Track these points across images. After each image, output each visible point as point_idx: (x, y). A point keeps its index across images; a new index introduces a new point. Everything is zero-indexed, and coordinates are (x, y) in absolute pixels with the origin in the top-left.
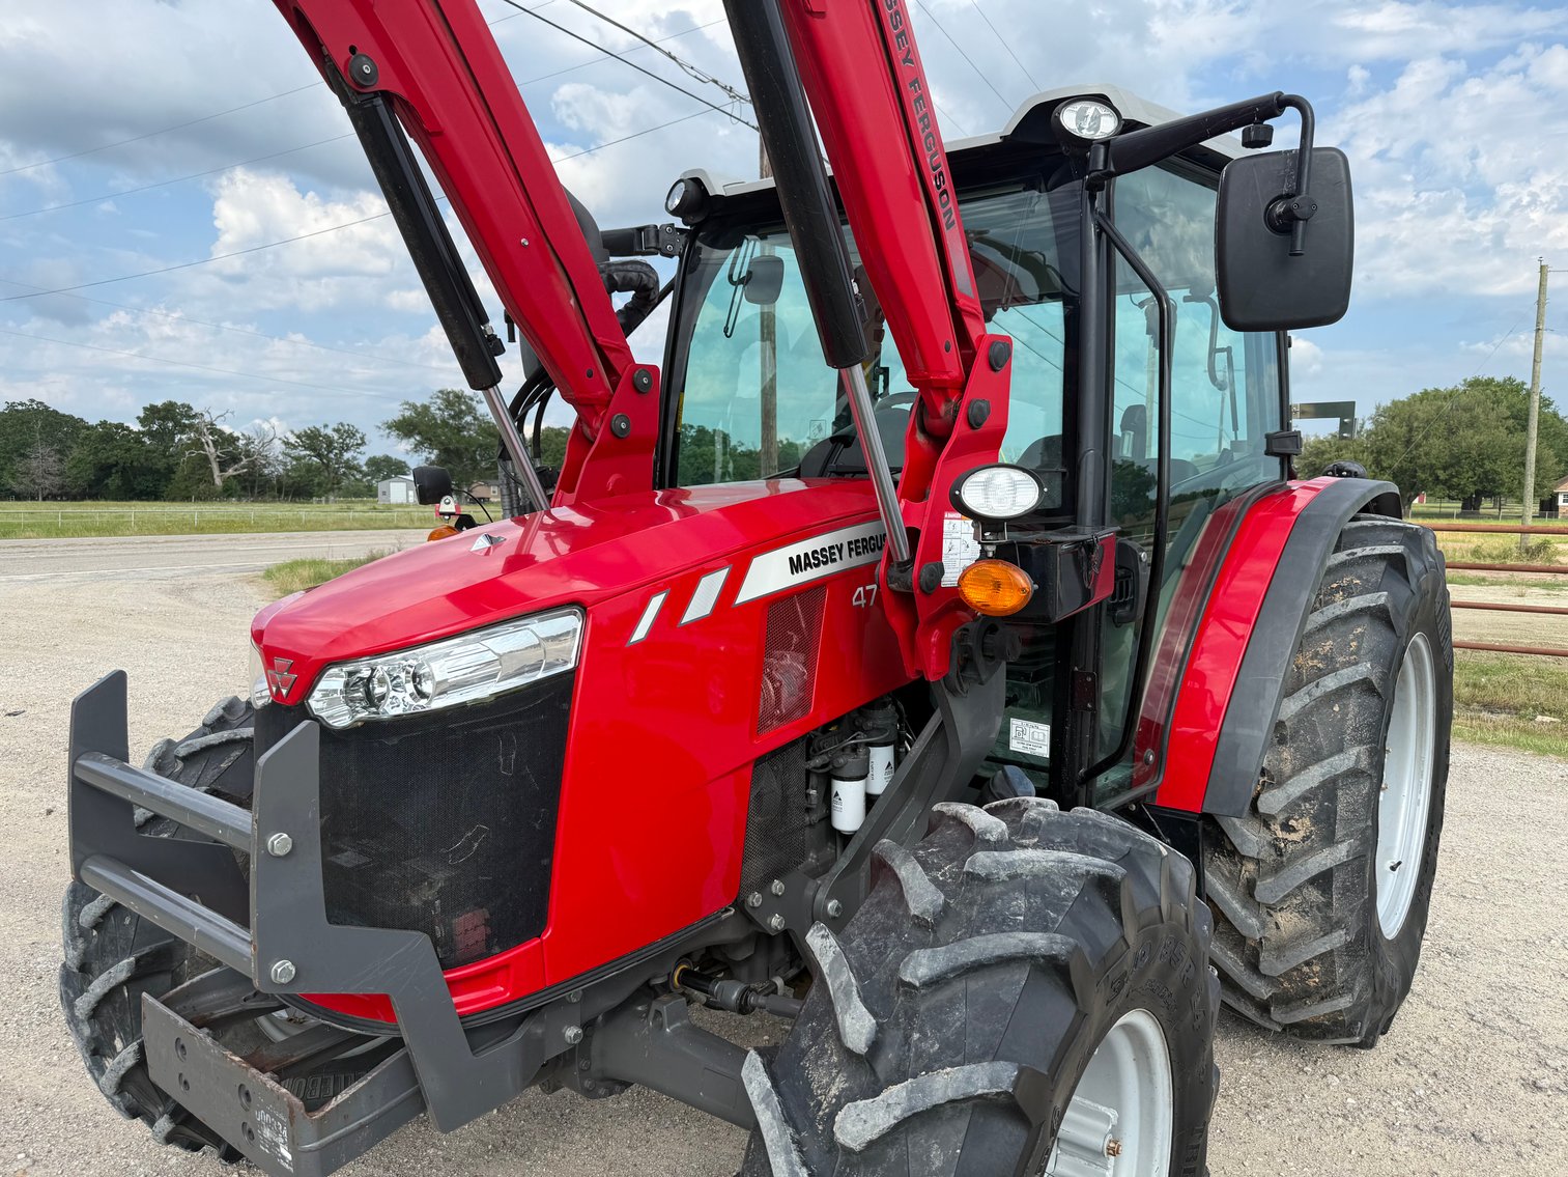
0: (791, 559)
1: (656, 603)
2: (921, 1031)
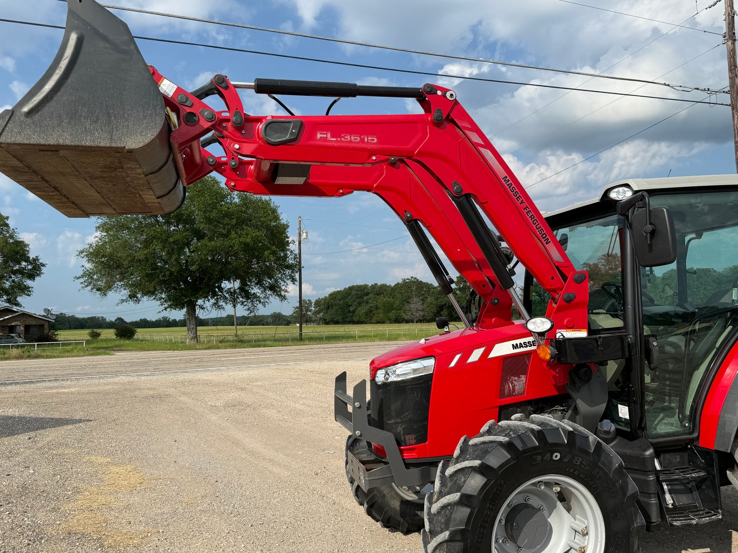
0: (513, 345)
1: (458, 357)
2: (470, 455)
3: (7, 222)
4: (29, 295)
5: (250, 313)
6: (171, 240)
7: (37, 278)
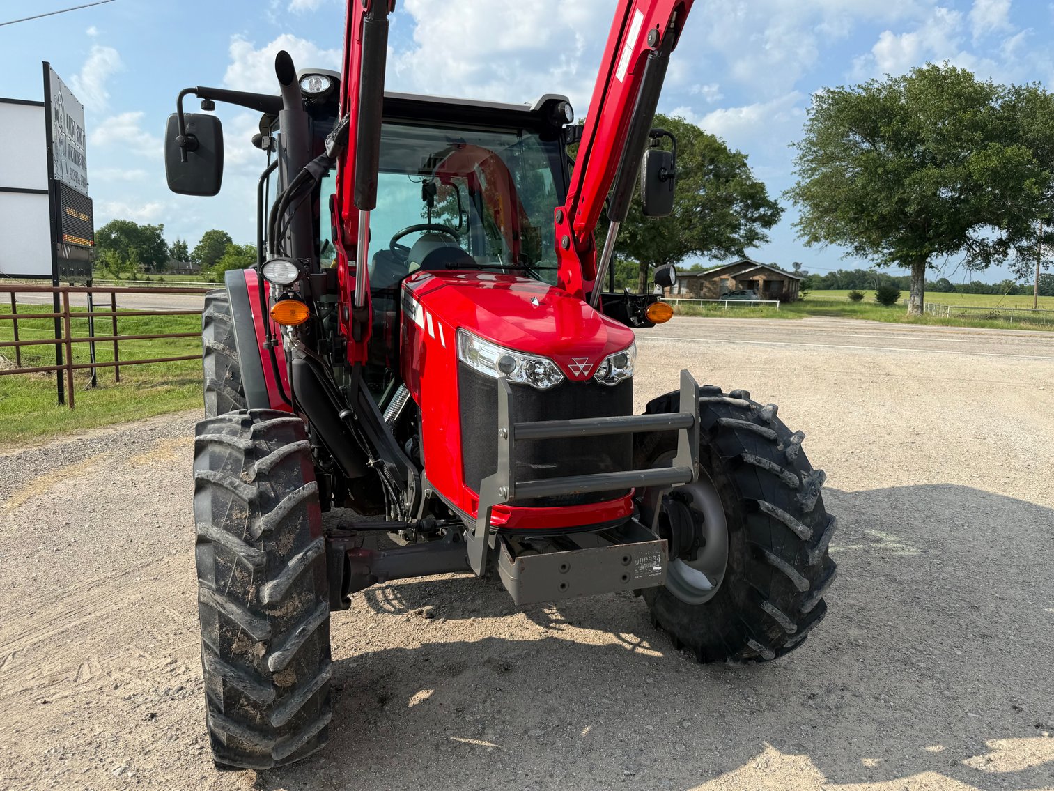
3: (745, 162)
4: (757, 247)
5: (1019, 277)
6: (880, 171)
7: (774, 227)
